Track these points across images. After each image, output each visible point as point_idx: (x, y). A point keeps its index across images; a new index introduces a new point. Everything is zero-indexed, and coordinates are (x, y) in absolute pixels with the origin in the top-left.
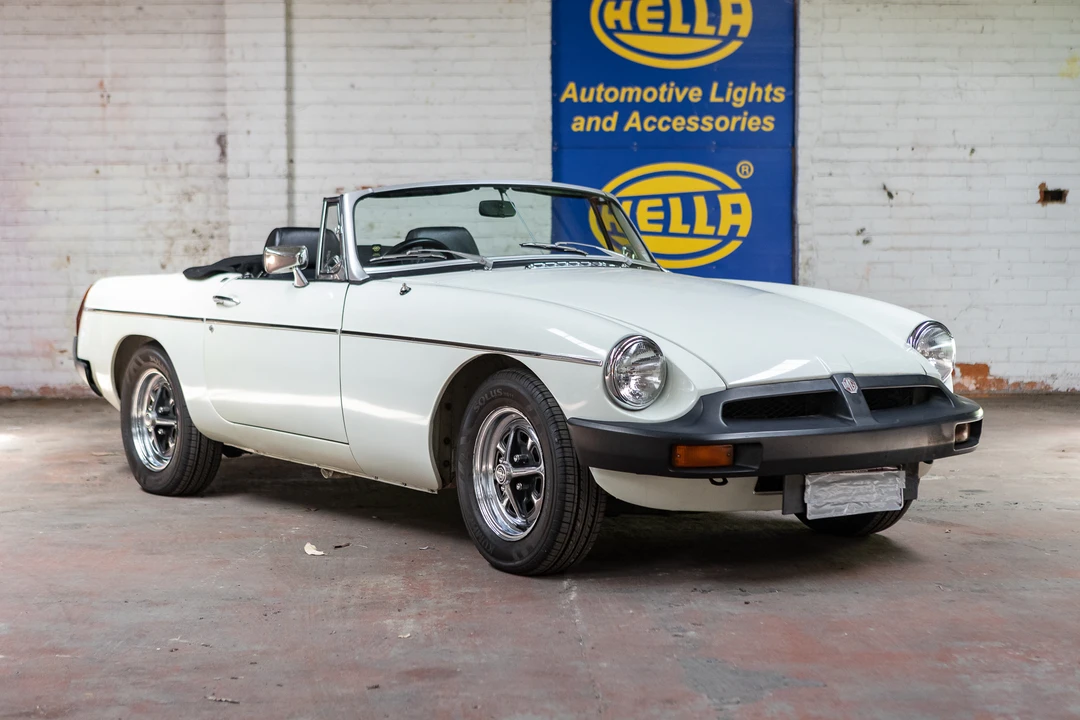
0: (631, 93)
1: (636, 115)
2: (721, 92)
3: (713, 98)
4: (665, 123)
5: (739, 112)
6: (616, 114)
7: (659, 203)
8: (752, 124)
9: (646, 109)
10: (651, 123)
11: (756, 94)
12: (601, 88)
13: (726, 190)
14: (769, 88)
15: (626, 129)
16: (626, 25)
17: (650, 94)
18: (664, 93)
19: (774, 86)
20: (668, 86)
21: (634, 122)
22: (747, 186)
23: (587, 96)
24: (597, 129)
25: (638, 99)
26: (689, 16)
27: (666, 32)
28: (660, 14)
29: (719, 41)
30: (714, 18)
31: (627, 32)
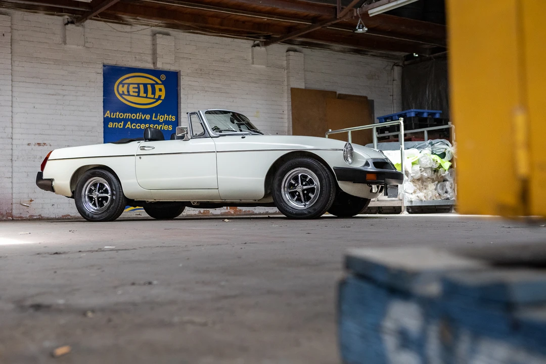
0: (128, 115)
1: (129, 123)
2: (156, 117)
3: (153, 119)
4: (138, 126)
5: (161, 123)
6: (123, 122)
8: (166, 127)
9: (132, 121)
10: (134, 126)
11: (167, 118)
12: (118, 113)
14: (170, 116)
15: (126, 127)
16: (126, 93)
17: (134, 116)
18: (138, 116)
19: (172, 116)
20: (139, 114)
21: (129, 125)
23: (113, 116)
24: (117, 127)
25: (130, 118)
26: (146, 91)
27: (138, 96)
28: (137, 90)
29: (155, 100)
30: (154, 93)
31: (126, 95)
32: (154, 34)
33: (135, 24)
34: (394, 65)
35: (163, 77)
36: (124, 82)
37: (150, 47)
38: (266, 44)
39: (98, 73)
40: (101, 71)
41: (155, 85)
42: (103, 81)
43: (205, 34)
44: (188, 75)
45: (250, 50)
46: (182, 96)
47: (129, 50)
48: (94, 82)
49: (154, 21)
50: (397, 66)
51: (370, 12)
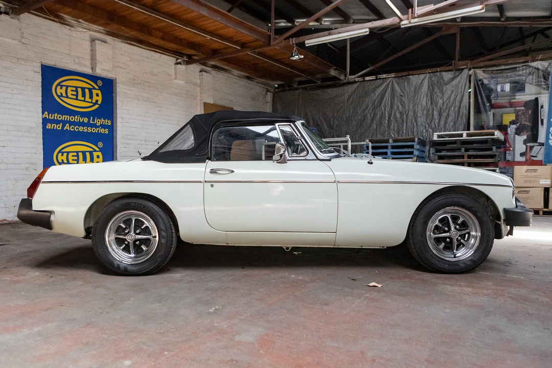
0: (66, 117)
1: (68, 125)
2: (93, 121)
3: (91, 122)
4: (77, 128)
5: (98, 127)
6: (61, 124)
7: (75, 154)
8: (102, 131)
9: (71, 123)
10: (72, 128)
11: (103, 122)
12: (56, 115)
13: (95, 151)
14: (106, 120)
15: (65, 129)
16: (64, 95)
17: (72, 119)
18: (76, 119)
19: (108, 120)
20: (78, 117)
21: (67, 127)
22: (101, 150)
23: (51, 117)
24: (55, 128)
25: (68, 120)
26: (84, 95)
27: (77, 99)
28: (75, 93)
29: (92, 104)
30: (91, 97)
31: (64, 97)
32: (93, 40)
33: (77, 26)
34: (267, 91)
35: (100, 83)
36: (62, 84)
37: (89, 52)
38: (188, 63)
39: (36, 72)
40: (39, 70)
41: (93, 90)
42: (41, 80)
43: (140, 47)
44: (123, 84)
45: (173, 67)
46: (118, 102)
47: (67, 52)
48: (32, 81)
49: (95, 26)
50: (270, 92)
51: (306, 42)
